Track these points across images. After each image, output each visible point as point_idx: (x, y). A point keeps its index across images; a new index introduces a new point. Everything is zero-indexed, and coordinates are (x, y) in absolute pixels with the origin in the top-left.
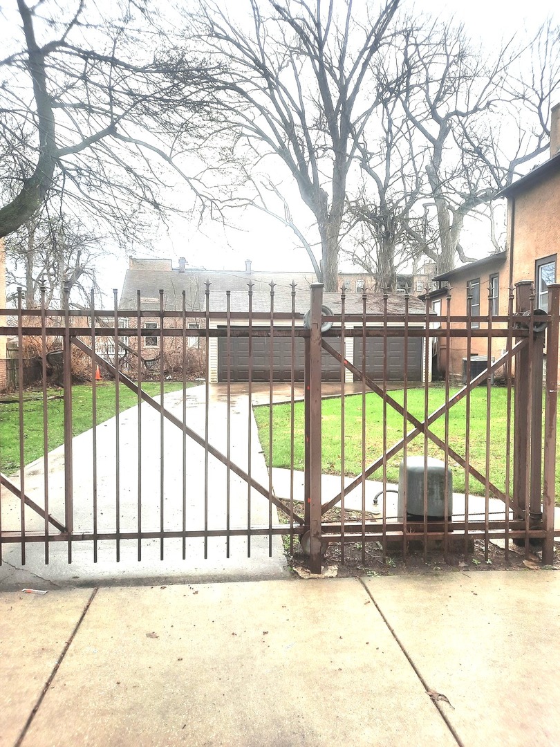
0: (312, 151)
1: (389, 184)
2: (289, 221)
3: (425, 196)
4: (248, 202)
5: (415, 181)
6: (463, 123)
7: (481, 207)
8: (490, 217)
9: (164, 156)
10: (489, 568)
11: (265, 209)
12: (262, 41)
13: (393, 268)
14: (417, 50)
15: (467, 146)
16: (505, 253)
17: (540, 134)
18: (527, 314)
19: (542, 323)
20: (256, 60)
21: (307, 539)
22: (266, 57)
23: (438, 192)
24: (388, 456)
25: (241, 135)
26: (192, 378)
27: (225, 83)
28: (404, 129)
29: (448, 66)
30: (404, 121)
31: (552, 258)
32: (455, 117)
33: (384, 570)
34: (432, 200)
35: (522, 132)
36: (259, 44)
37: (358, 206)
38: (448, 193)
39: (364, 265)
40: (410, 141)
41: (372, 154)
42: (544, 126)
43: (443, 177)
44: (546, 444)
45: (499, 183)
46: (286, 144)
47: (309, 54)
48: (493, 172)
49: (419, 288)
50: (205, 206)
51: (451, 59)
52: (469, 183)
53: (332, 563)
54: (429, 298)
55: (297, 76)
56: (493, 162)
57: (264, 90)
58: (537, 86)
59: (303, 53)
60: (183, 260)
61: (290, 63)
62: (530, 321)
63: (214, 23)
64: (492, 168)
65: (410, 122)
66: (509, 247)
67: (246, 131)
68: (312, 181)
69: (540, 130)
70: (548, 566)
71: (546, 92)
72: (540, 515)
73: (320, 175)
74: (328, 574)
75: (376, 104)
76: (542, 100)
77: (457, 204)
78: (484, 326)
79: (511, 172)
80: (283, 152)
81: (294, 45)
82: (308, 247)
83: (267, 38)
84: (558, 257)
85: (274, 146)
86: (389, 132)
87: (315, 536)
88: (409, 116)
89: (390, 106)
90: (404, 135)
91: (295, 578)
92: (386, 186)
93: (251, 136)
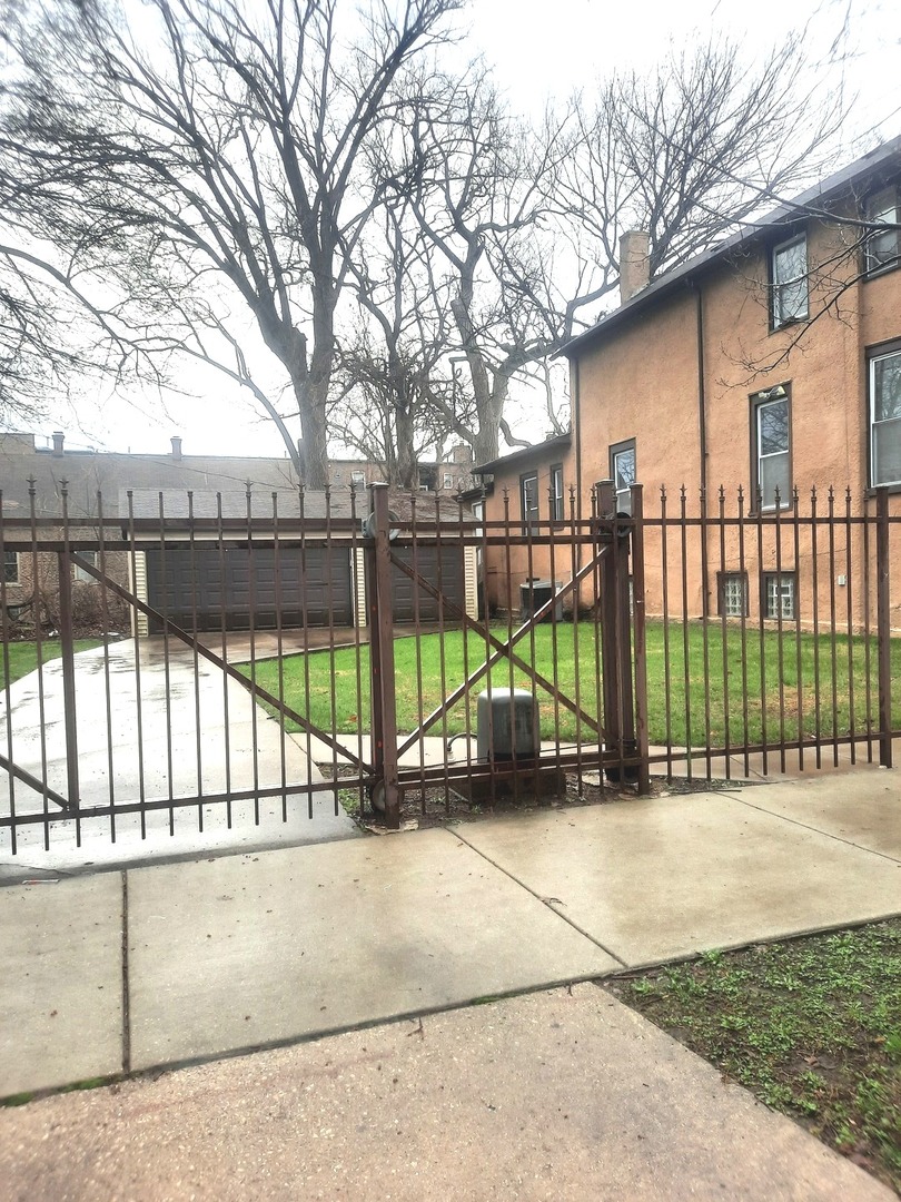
0: (278, 271)
1: (402, 327)
2: (245, 378)
3: (455, 348)
4: (175, 343)
5: (438, 326)
6: (502, 244)
7: (531, 366)
8: (546, 382)
9: (58, 275)
10: (584, 804)
11: (206, 358)
12: (188, 90)
13: (413, 454)
14: (430, 128)
15: (509, 278)
16: (569, 434)
17: (605, 265)
18: (610, 517)
19: (626, 527)
20: (180, 119)
21: (380, 789)
22: (195, 115)
23: (472, 343)
24: (448, 706)
25: (163, 237)
26: (94, 632)
27: (126, 149)
28: (420, 248)
29: (475, 156)
30: (420, 236)
31: (630, 444)
32: (489, 232)
33: (470, 817)
34: (463, 354)
35: (583, 263)
36: (184, 94)
37: (357, 359)
38: (486, 345)
39: (364, 449)
40: (428, 265)
41: (375, 284)
42: (610, 255)
43: (478, 321)
44: (636, 660)
45: (554, 334)
46: (236, 256)
47: (268, 118)
48: (546, 319)
49: (448, 483)
50: (126, 355)
51: (479, 146)
52: (514, 330)
53: (410, 817)
54: (468, 499)
55: (250, 152)
56: (546, 305)
57: (194, 166)
58: (600, 204)
59: (255, 115)
60: (59, 438)
61: (240, 132)
62: (613, 525)
63: (111, 56)
64: (544, 313)
65: (427, 239)
66: (574, 427)
67: (170, 232)
68: (280, 316)
69: (605, 261)
70: (644, 796)
71: (612, 211)
72: (634, 743)
73: (292, 307)
74: (408, 827)
75: (375, 203)
76: (606, 221)
77: (498, 361)
78: (545, 532)
79: (569, 319)
80: (231, 268)
81: (241, 100)
82: (278, 419)
83: (197, 86)
84: (638, 442)
85: (216, 259)
86: (397, 250)
87: (391, 784)
88: (425, 230)
89: (398, 212)
90: (419, 256)
91: (370, 835)
92: (398, 331)
93: (177, 240)
